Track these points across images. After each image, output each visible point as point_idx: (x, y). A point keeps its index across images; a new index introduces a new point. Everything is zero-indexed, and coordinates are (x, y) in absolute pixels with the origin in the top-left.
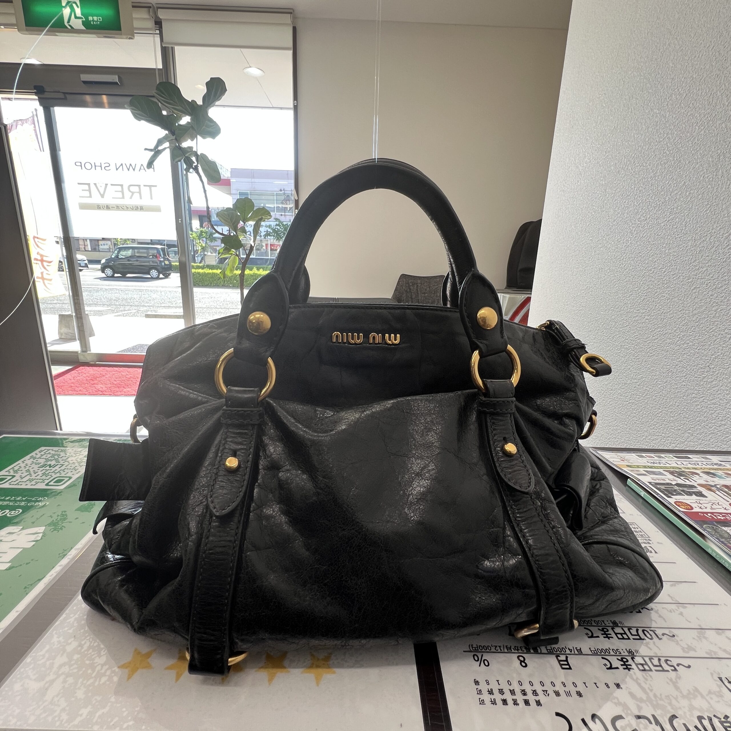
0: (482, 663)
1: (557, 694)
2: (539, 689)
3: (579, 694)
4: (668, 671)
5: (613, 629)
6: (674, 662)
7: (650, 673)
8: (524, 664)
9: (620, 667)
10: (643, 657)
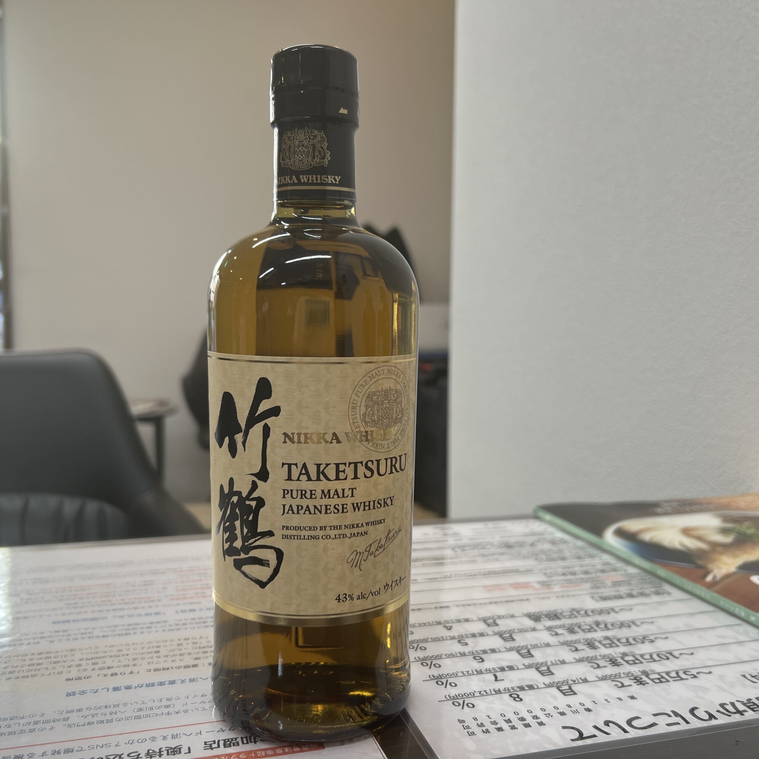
0: (465, 706)
1: (562, 714)
2: (540, 714)
3: (589, 710)
4: (687, 679)
5: (622, 658)
6: (694, 672)
7: (668, 683)
8: (518, 699)
9: (633, 684)
10: (659, 674)
